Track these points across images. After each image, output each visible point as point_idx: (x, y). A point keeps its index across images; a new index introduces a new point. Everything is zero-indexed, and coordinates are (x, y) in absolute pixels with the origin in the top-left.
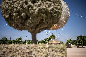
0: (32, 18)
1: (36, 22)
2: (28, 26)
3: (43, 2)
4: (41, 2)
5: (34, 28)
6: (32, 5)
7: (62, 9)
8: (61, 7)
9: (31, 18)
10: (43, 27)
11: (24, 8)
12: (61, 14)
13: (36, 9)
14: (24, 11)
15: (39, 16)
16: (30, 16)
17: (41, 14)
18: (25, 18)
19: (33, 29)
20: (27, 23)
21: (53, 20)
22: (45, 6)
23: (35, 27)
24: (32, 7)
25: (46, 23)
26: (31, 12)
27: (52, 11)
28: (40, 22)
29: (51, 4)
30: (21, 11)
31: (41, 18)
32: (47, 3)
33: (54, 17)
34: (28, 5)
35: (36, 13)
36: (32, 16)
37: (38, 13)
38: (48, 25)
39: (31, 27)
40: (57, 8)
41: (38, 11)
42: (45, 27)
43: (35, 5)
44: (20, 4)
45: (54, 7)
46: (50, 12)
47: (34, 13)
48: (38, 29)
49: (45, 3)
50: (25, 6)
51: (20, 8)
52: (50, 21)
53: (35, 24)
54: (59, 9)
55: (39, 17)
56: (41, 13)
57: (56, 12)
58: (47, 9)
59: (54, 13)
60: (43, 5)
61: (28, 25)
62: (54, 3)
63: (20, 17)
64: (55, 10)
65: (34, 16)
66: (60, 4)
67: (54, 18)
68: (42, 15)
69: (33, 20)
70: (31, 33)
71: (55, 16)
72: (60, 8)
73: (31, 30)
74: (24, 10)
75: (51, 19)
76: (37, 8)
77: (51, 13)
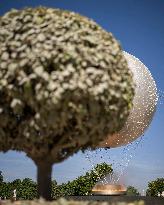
0: (41, 115)
1: (55, 126)
2: (29, 140)
3: (77, 71)
5: (46, 145)
6: (45, 76)
7: (132, 90)
8: (132, 84)
9: (38, 116)
10: (73, 144)
11: (21, 83)
12: (130, 105)
13: (55, 90)
14: (19, 93)
15: (65, 109)
16: (36, 109)
17: (71, 104)
19: (44, 150)
20: (26, 129)
21: (107, 122)
22: (85, 82)
23: (51, 142)
24: (45, 84)
25: (85, 132)
26: (39, 97)
27: (103, 98)
28: (65, 128)
29: (101, 76)
31: (70, 117)
32: (90, 74)
33: (108, 114)
34: (33, 76)
35: (55, 101)
36: (42, 110)
37: (62, 101)
38: (91, 137)
40: (117, 88)
41: (63, 94)
43: (54, 77)
45: (110, 86)
46: (97, 98)
47: (49, 102)
48: (58, 149)
49: (83, 72)
50: (24, 79)
51: (9, 83)
52: (97, 127)
53: (51, 132)
54: (125, 92)
55: (63, 114)
56: (72, 100)
57: (114, 101)
58: (90, 90)
59: (111, 103)
60: (78, 79)
61: (28, 135)
62: (109, 73)
64: (112, 92)
65: (49, 109)
66: (126, 77)
67: (109, 118)
68: (74, 107)
69: (43, 121)
70: (37, 160)
71: (112, 113)
72: (128, 88)
73: (36, 153)
74: (21, 90)
75: (99, 119)
76: (58, 85)
77: (100, 103)
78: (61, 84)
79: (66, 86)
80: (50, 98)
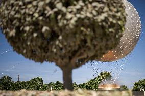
0: (63, 37)
1: (72, 44)
2: (56, 54)
3: (86, 5)
4: (82, 4)
5: (68, 57)
6: (64, 9)
7: (125, 18)
8: (124, 14)
9: (60, 37)
10: (85, 56)
11: (47, 15)
12: (123, 29)
13: (71, 19)
14: (47, 23)
15: (79, 32)
16: (59, 33)
17: (82, 29)
18: (49, 36)
19: (66, 60)
20: (54, 47)
21: (107, 40)
22: (91, 13)
23: (70, 55)
24: (64, 15)
25: (92, 48)
26: (60, 24)
27: (104, 24)
28: (79, 45)
29: (102, 8)
30: (41, 23)
31: (82, 37)
32: (95, 7)
33: (108, 35)
34: (55, 10)
35: (71, 27)
36: (63, 34)
37: (76, 26)
38: (97, 51)
39: (60, 56)
40: (114, 17)
41: (76, 21)
42: (90, 56)
43: (70, 10)
44: (39, 9)
45: (109, 15)
46: (100, 24)
47: (67, 27)
48: (75, 60)
49: (90, 6)
50: (50, 12)
51: (40, 16)
52: (101, 44)
53: (70, 49)
54: (120, 19)
55: (77, 36)
56: (83, 26)
57: (112, 25)
58: (95, 18)
59: (110, 27)
60: (86, 11)
61: (55, 50)
62: (109, 6)
63: (39, 35)
64: (111, 20)
65: (68, 32)
66: (120, 9)
67: (109, 38)
68: (85, 30)
69: (64, 41)
70: (62, 67)
71: (110, 34)
72: (122, 17)
73: (61, 63)
74: (48, 20)
75: (102, 39)
76: (73, 16)
77: (103, 27)
78: (75, 14)
79: (78, 16)
80: (68, 25)
